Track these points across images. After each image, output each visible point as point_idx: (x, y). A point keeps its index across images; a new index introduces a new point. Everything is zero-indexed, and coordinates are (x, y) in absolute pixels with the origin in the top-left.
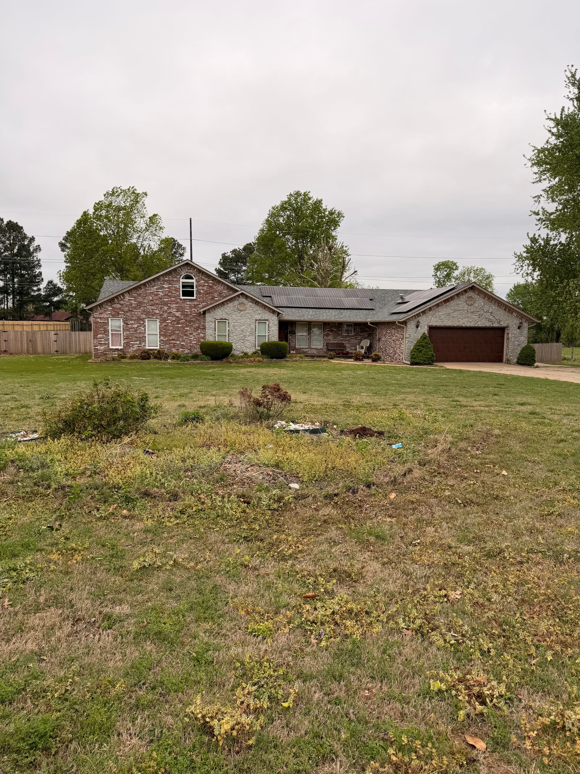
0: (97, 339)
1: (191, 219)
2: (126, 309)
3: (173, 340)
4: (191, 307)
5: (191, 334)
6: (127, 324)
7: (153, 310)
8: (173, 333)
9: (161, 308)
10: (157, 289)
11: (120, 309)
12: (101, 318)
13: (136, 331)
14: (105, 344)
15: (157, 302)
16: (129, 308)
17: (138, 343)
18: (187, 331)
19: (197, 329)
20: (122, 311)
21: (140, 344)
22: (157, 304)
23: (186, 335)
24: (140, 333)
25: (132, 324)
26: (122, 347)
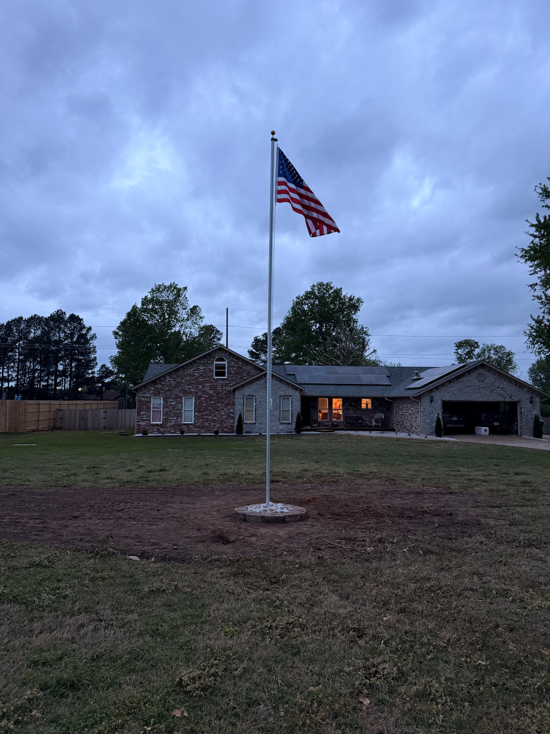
0: (140, 415)
1: (227, 308)
2: (167, 388)
3: (206, 415)
4: (222, 386)
5: (222, 410)
6: (167, 402)
7: (189, 389)
8: (206, 409)
9: (196, 387)
10: (193, 371)
11: (161, 388)
12: (144, 397)
13: (174, 407)
14: (147, 420)
15: (193, 382)
16: (169, 387)
17: (175, 418)
18: (218, 407)
19: (228, 404)
20: (163, 390)
21: (177, 419)
22: (193, 384)
23: (218, 411)
24: (178, 409)
25: (171, 402)
26: (161, 423)
